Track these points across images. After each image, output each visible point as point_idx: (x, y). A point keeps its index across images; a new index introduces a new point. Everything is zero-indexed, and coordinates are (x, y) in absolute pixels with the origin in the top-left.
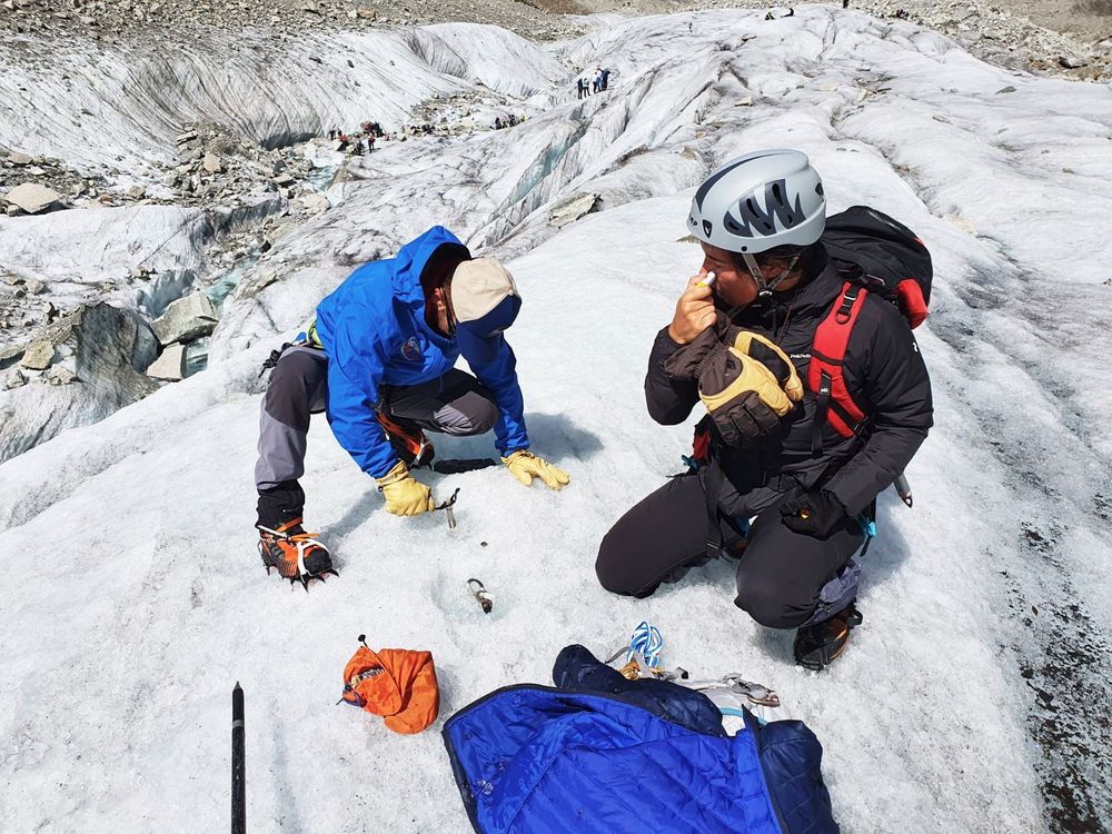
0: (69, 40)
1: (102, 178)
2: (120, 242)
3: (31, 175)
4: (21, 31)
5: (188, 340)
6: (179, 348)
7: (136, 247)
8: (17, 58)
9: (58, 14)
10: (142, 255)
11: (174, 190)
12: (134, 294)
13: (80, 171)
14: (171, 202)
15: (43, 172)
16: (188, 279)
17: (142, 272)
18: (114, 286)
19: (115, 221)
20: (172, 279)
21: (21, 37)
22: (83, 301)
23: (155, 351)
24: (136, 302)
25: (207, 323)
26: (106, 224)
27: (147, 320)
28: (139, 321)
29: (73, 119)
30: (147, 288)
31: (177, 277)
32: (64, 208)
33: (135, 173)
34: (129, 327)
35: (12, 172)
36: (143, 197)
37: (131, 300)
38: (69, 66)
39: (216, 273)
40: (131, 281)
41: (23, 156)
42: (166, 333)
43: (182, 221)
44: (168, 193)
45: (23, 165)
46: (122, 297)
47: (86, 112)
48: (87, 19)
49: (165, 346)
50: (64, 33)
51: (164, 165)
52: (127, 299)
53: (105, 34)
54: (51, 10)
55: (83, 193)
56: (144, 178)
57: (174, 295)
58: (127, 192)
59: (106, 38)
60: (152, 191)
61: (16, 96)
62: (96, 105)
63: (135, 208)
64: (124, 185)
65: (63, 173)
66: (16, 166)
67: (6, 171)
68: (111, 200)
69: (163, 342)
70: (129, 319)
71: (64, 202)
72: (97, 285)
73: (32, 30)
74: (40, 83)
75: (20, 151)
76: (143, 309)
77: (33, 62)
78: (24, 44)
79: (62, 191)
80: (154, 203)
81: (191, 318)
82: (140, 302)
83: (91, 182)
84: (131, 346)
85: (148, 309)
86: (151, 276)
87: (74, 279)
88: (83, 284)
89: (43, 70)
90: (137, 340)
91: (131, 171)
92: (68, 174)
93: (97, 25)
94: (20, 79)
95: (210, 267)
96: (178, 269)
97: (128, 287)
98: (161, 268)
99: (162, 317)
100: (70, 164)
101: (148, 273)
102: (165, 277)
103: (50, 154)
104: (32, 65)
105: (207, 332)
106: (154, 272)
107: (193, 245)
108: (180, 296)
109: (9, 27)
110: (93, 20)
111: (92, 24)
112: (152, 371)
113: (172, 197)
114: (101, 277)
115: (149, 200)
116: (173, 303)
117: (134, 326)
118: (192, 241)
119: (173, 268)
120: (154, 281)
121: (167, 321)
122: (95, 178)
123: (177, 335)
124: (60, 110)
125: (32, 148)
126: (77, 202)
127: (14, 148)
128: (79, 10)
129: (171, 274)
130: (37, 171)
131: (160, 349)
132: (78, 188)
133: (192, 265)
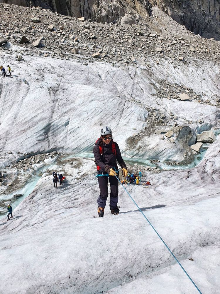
0: (208, 62)
1: (201, 96)
2: (198, 112)
3: (186, 92)
4: (198, 58)
5: (204, 142)
6: (201, 144)
7: (201, 115)
8: (195, 64)
9: (209, 55)
10: (202, 117)
11: (217, 103)
12: (196, 126)
13: (197, 93)
14: (215, 105)
15: (189, 91)
16: (211, 126)
17: (200, 121)
18: (192, 123)
19: (200, 107)
20: (207, 125)
21: (198, 60)
22: (184, 124)
23: (195, 142)
24: (195, 128)
25: (211, 140)
26: (197, 107)
27: (196, 134)
28: (194, 133)
29: (201, 80)
30: (200, 126)
31: (208, 125)
32: (189, 101)
33: (209, 96)
34: (192, 134)
35: (182, 90)
36: (209, 103)
37: (195, 127)
38: (206, 68)
39: (218, 127)
40: (197, 123)
41: (186, 87)
42: (199, 139)
43: (216, 111)
44: (215, 103)
45: (185, 89)
46: (193, 126)
47: (204, 79)
48: (215, 57)
49: (198, 142)
50: (208, 60)
51: (217, 96)
52: (194, 127)
53: (218, 61)
54: (207, 54)
55: (195, 98)
56: (211, 98)
57: (205, 129)
58: (205, 100)
59: (218, 62)
60: (211, 102)
61: (191, 73)
62: (207, 78)
63: (206, 105)
64: (205, 99)
65: (193, 93)
66: (184, 89)
67: (181, 89)
68: (201, 102)
69: (198, 140)
70: (192, 132)
71: (190, 99)
72: (188, 121)
73: (201, 58)
74: (197, 71)
76: (197, 130)
77: (198, 66)
78: (198, 61)
79: (191, 97)
80: (211, 105)
81: (207, 137)
82: (197, 128)
83: (198, 96)
84: (190, 139)
85: (198, 131)
86: (202, 123)
87: (184, 118)
88: (186, 120)
89: (199, 68)
90: (192, 138)
91: (208, 95)
92: (194, 93)
93: (217, 58)
94: (193, 69)
95: (218, 125)
96: (209, 123)
97: (195, 124)
98: (205, 122)
99: (200, 134)
100: (195, 91)
101: (201, 122)
102: (205, 124)
103: (192, 88)
104: (197, 66)
105: (211, 142)
106: (203, 122)
107: (216, 118)
108: (207, 130)
109: (196, 57)
110: (216, 57)
111: (216, 58)
112: (192, 147)
113: (216, 104)
114: (190, 120)
115: (210, 104)
116: (205, 132)
117: (193, 134)
118: (216, 117)
119: (208, 122)
120: (202, 124)
121: (201, 136)
122: (199, 95)
123: (202, 140)
124: (199, 78)
125: (189, 86)
126: (193, 100)
127: (185, 85)
128: (214, 54)
129: (207, 124)
130: (187, 91)
131: (196, 142)
132: (194, 97)
133: (213, 123)
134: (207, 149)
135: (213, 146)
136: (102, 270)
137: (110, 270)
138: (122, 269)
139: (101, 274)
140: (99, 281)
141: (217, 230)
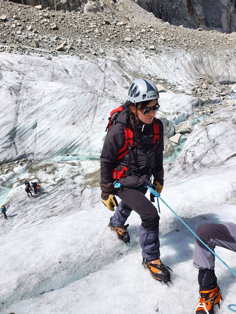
0: (180, 50)
1: (175, 86)
2: (174, 103)
3: (160, 82)
4: (169, 46)
5: (182, 133)
6: (180, 135)
7: (178, 105)
8: (166, 53)
9: (179, 43)
10: (178, 107)
11: (192, 92)
12: (173, 117)
13: (171, 83)
14: (190, 95)
15: (163, 82)
16: (188, 117)
17: (177, 112)
18: (169, 114)
19: (175, 97)
20: (184, 115)
21: (169, 48)
22: (161, 116)
23: (173, 134)
24: (173, 120)
25: (189, 130)
26: (173, 98)
27: (174, 125)
28: (172, 125)
29: (174, 70)
30: (177, 116)
31: (185, 115)
32: (164, 92)
33: (184, 86)
34: (169, 126)
35: (156, 81)
36: (184, 92)
37: (172, 119)
38: (178, 57)
39: (195, 117)
40: (173, 114)
41: (160, 77)
42: (178, 130)
43: (192, 101)
44: (190, 92)
45: (159, 80)
46: (170, 117)
47: (177, 68)
48: (186, 45)
49: (176, 133)
50: (179, 48)
51: (192, 85)
52: (171, 118)
53: (189, 49)
54: (178, 42)
55: (170, 89)
56: (185, 87)
57: (183, 120)
58: (180, 90)
59: (189, 50)
60: (187, 91)
61: (163, 62)
62: (180, 67)
63: (181, 95)
64: (180, 88)
65: (167, 83)
66: (158, 80)
67: (155, 80)
68: (175, 92)
69: (176, 132)
70: (170, 124)
71: (165, 90)
72: (165, 113)
73: (172, 47)
74: (170, 60)
75: (160, 76)
76: (174, 122)
77: (170, 54)
78: (169, 50)
79: (165, 88)
80: (186, 94)
81: (185, 127)
82: (174, 120)
83: (173, 86)
84: (168, 131)
85: (175, 122)
86: (179, 114)
87: (161, 110)
88: (162, 112)
89: (171, 57)
90: (170, 130)
91: (183, 85)
92: (168, 83)
93: (188, 46)
94: (165, 59)
95: (194, 114)
96: (186, 113)
97: (172, 115)
98: (182, 112)
99: (178, 125)
100: (169, 81)
101: (178, 113)
102: (182, 115)
103: (166, 78)
104: (169, 55)
105: (189, 132)
106: (180, 113)
107: (192, 108)
108: (184, 121)
109: (167, 45)
110: (187, 45)
111: (186, 46)
112: (171, 139)
113: (191, 94)
114: (167, 111)
115: (185, 93)
116: (182, 122)
117: (171, 126)
118: (192, 107)
119: (185, 113)
120: (179, 115)
121: (179, 127)
122: (174, 85)
123: (180, 131)
124: (172, 67)
125: (162, 76)
126: (168, 91)
127: (158, 75)
128: (185, 42)
129: (184, 114)
130: (161, 82)
131: (175, 133)
132: (169, 87)
133: (190, 113)
134: (185, 139)
135: (192, 136)
136: (92, 252)
137: (100, 251)
138: (112, 248)
139: (92, 255)
140: (90, 262)
141: (198, 203)
